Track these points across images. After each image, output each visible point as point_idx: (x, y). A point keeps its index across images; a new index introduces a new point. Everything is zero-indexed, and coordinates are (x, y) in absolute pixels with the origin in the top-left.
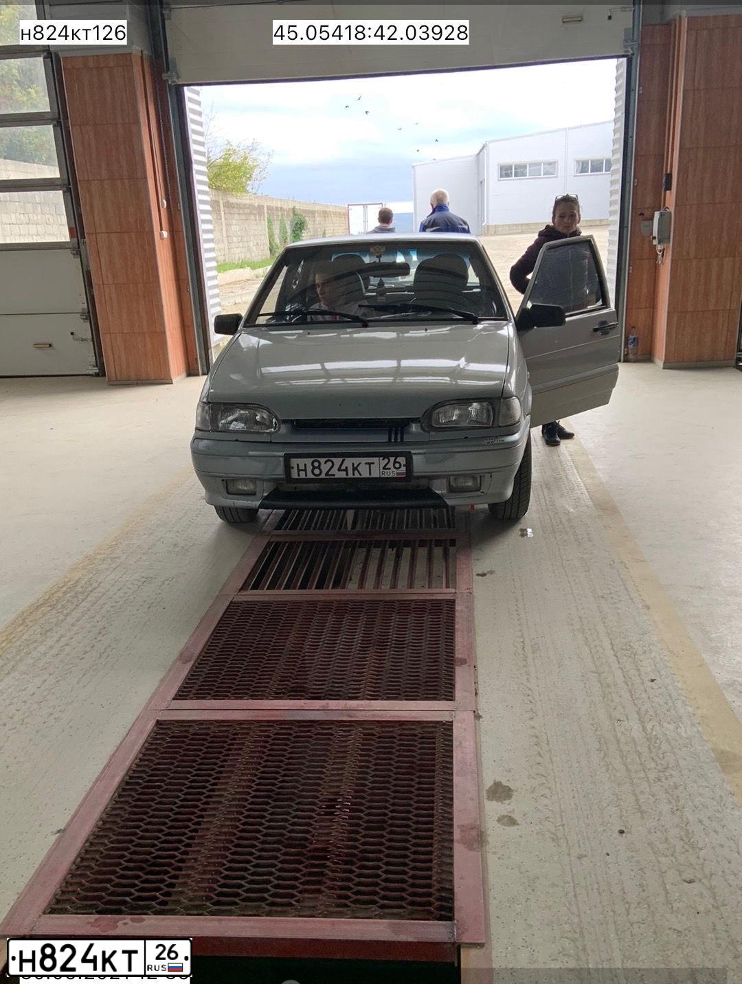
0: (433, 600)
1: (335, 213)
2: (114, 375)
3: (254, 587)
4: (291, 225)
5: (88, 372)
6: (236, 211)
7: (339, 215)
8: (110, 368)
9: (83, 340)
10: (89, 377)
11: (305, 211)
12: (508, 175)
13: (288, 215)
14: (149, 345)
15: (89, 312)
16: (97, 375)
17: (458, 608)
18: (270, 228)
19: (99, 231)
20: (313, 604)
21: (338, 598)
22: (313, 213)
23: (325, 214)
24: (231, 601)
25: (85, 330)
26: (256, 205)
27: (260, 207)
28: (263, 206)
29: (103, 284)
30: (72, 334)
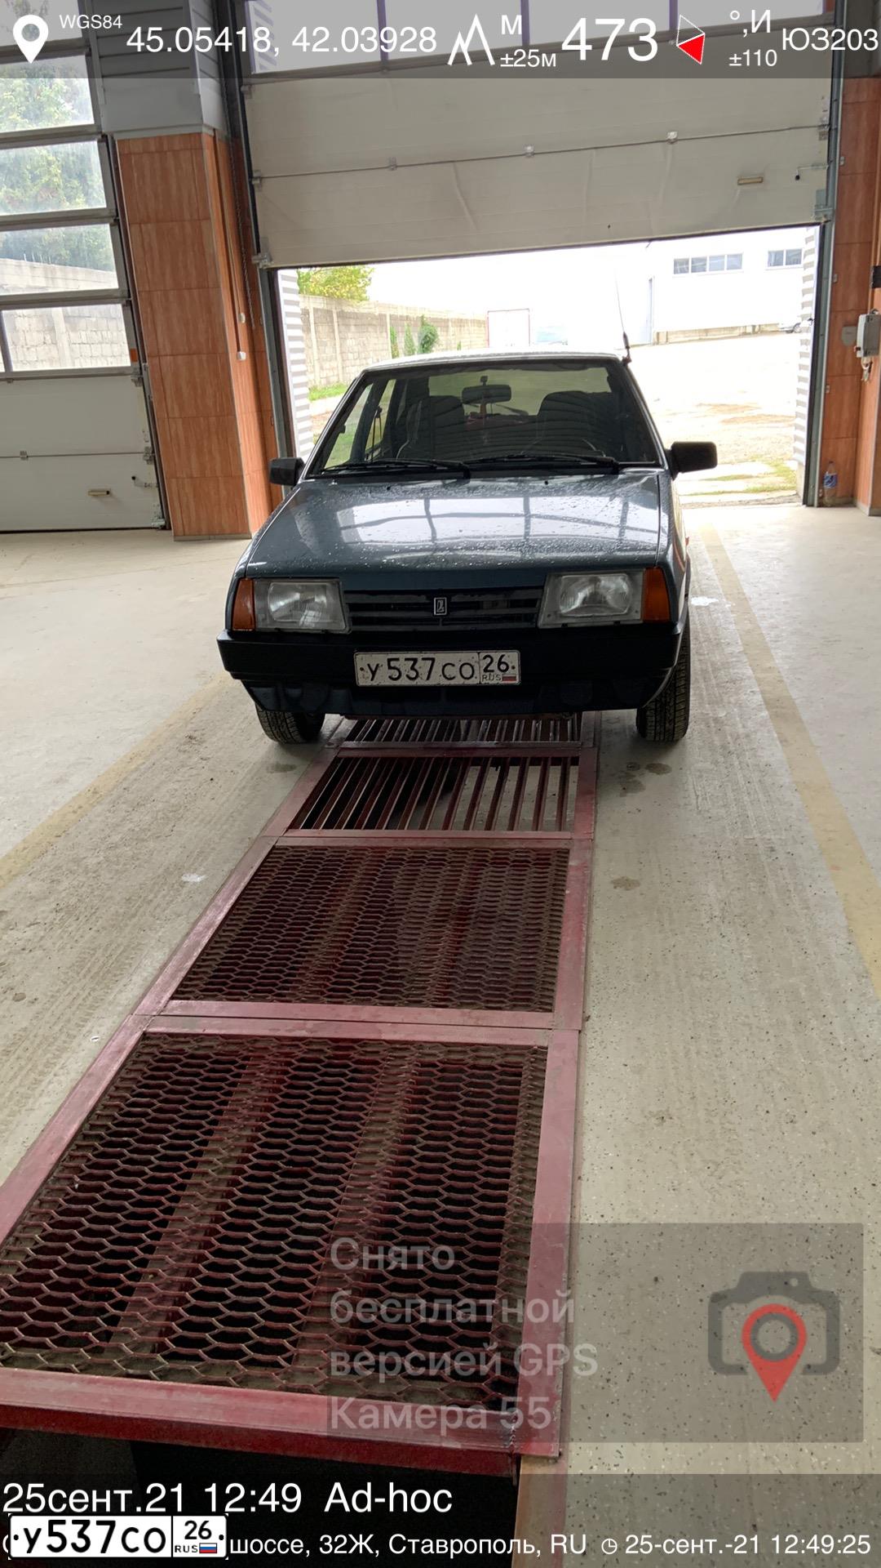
0: (541, 849)
1: (473, 321)
2: (181, 529)
3: (308, 826)
4: (419, 337)
5: (152, 525)
6: (352, 322)
7: (479, 323)
8: (177, 520)
9: (146, 486)
10: (154, 530)
11: (435, 320)
12: (683, 271)
13: (415, 325)
14: (223, 493)
15: (153, 452)
16: (164, 528)
17: (572, 863)
18: (393, 342)
19: (162, 353)
20: (379, 851)
21: (413, 844)
22: (444, 323)
23: (461, 323)
24: (274, 847)
25: (148, 473)
26: (377, 314)
27: (382, 317)
28: (385, 316)
29: (168, 418)
30: (134, 478)
